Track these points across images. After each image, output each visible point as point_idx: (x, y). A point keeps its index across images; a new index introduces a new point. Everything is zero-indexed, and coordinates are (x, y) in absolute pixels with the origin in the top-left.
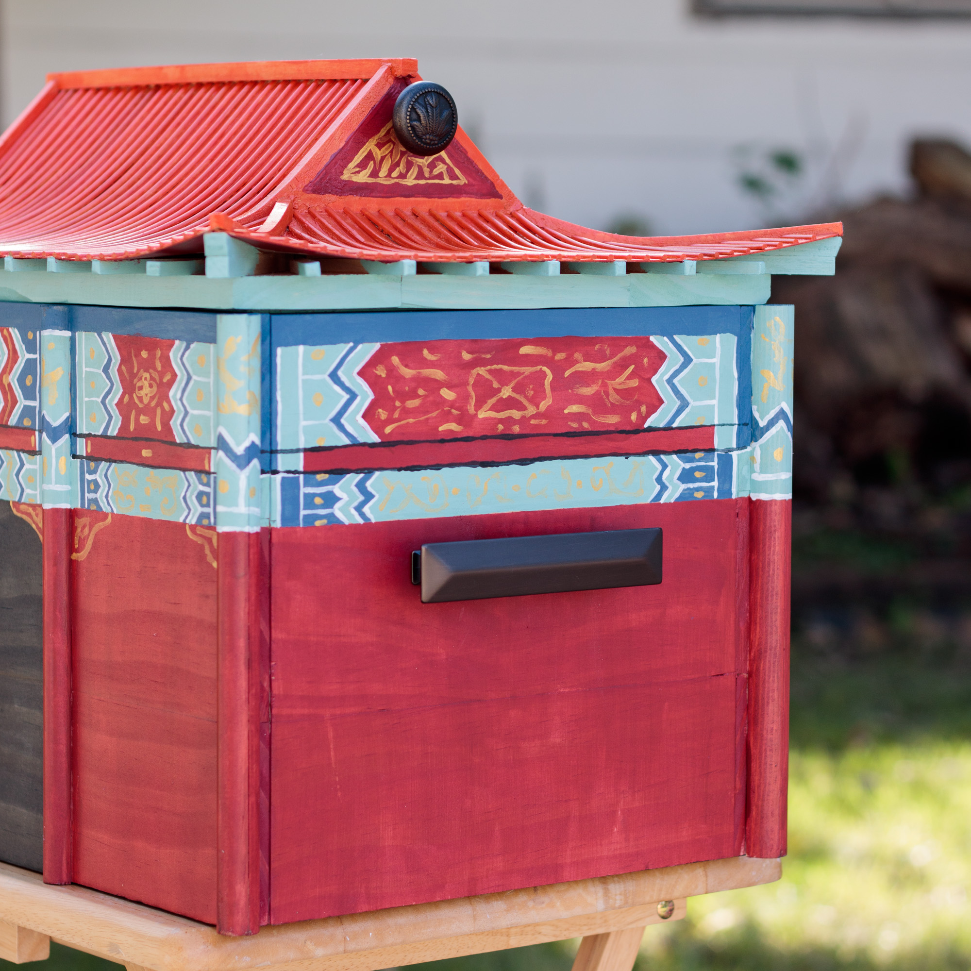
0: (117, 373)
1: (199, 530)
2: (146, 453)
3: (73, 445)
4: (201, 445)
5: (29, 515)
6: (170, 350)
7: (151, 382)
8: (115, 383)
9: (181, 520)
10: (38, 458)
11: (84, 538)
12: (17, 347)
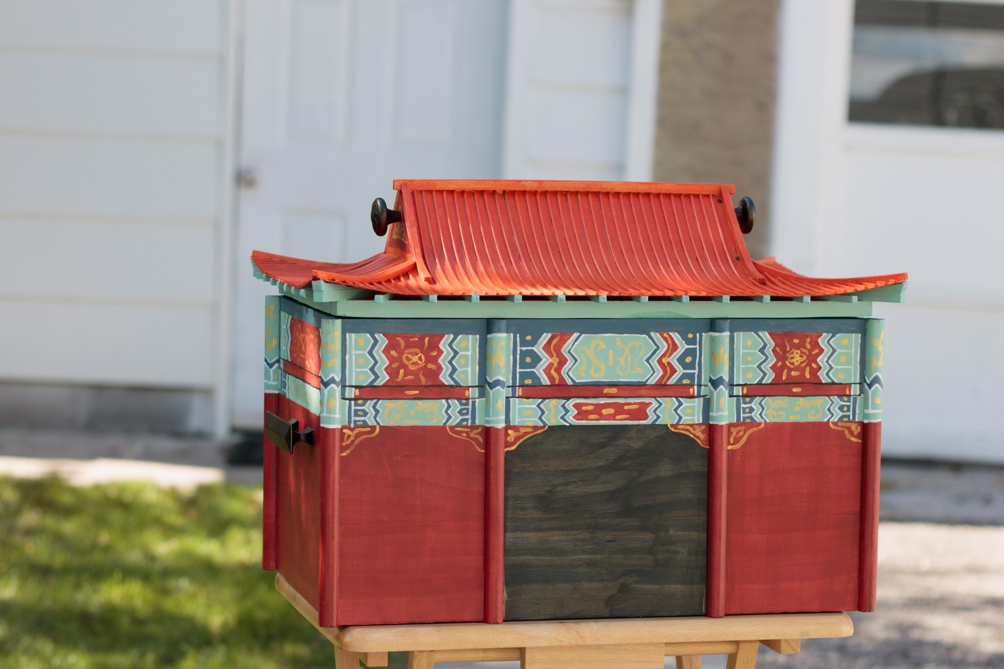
0: (771, 352)
1: (840, 424)
2: (794, 390)
3: (731, 390)
4: (843, 383)
5: (688, 430)
6: (819, 338)
7: (802, 354)
8: (769, 357)
9: (826, 420)
10: (696, 399)
11: (739, 437)
12: (677, 342)
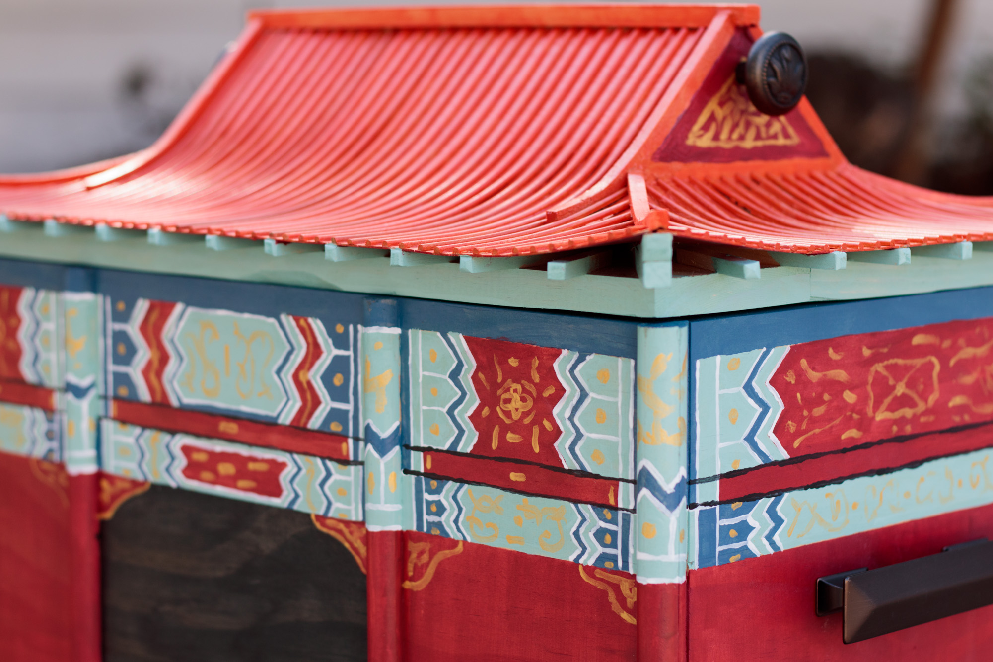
0: (471, 381)
1: (598, 573)
2: (514, 476)
3: (405, 459)
4: (602, 475)
5: (340, 532)
6: (555, 361)
7: (524, 395)
8: (468, 393)
9: (571, 559)
10: (352, 468)
11: (422, 565)
12: (320, 340)
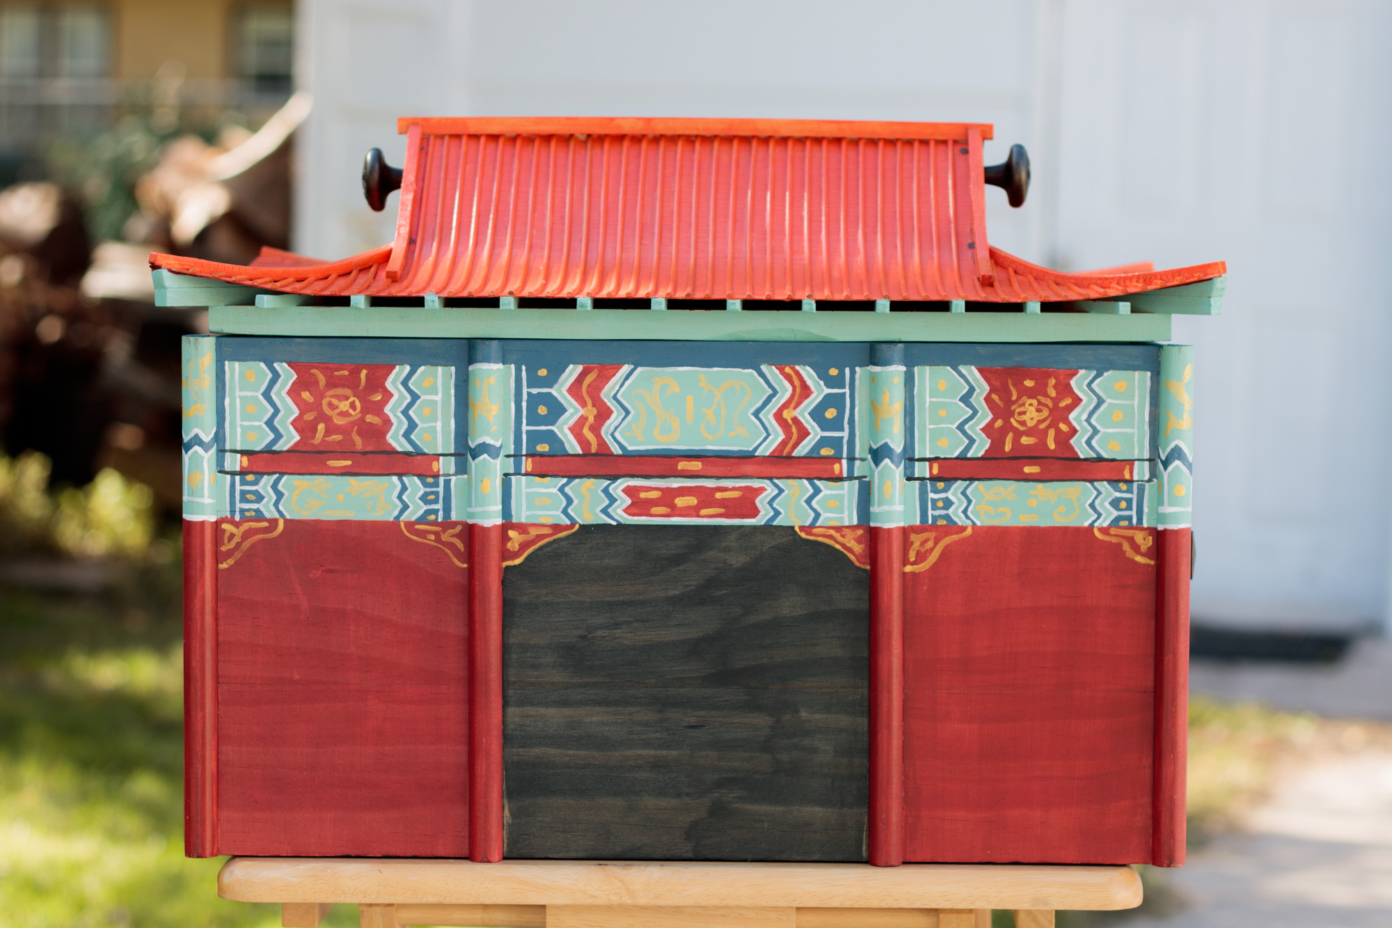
0: (983, 401)
1: (1113, 531)
2: (1027, 470)
3: (909, 469)
4: (1118, 458)
5: (831, 537)
6: (1071, 379)
7: (1040, 407)
8: (980, 411)
9: (1086, 524)
10: (846, 483)
11: (926, 551)
12: (809, 382)
